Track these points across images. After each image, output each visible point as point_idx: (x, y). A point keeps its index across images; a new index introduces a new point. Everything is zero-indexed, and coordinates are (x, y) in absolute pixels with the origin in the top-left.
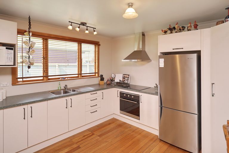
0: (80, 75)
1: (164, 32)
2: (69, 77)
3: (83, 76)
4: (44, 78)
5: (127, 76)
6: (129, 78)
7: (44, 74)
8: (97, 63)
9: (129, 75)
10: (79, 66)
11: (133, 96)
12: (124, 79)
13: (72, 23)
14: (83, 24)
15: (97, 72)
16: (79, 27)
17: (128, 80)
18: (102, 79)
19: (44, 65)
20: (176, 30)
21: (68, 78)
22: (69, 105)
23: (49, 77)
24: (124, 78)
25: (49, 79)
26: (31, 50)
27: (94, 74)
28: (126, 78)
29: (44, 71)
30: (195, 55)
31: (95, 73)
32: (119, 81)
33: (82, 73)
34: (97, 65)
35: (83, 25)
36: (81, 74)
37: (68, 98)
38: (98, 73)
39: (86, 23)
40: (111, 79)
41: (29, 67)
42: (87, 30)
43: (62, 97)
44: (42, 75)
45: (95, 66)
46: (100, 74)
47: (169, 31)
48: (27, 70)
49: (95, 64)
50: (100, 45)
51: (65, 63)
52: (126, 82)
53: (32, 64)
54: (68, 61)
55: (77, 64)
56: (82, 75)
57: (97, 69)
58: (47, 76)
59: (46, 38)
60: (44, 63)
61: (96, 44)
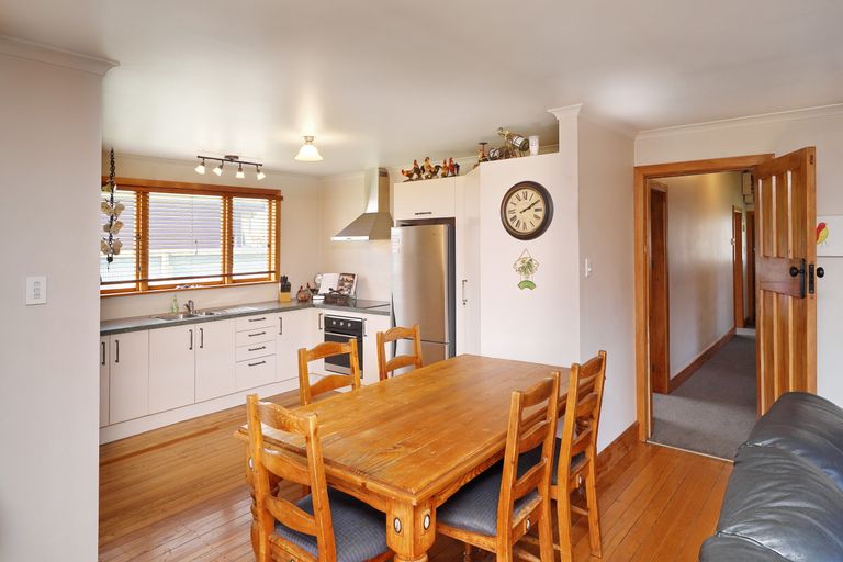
0: (228, 279)
1: (408, 175)
2: (199, 284)
3: (234, 282)
4: (138, 285)
5: (350, 278)
6: (352, 282)
7: (138, 276)
8: (273, 246)
9: (354, 276)
10: (224, 255)
11: (351, 322)
12: (342, 285)
13: (204, 158)
14: (231, 159)
15: (273, 269)
16: (221, 167)
17: (350, 287)
18: (286, 287)
19: (138, 254)
20: (426, 174)
21: (195, 284)
22: (197, 342)
23: (150, 284)
24: (341, 283)
25: (150, 288)
26: (114, 223)
27: (266, 275)
28: (346, 284)
29: (138, 268)
30: (443, 228)
31: (270, 272)
32: (328, 292)
33: (234, 272)
34: (273, 252)
35: (231, 161)
36: (230, 275)
37: (196, 327)
38: (277, 272)
39: (237, 157)
40: (312, 287)
41: (110, 260)
42: (240, 170)
43: (182, 323)
44: (134, 278)
45: (270, 254)
46: (282, 274)
47: (415, 176)
48: (106, 266)
49: (270, 251)
50: (281, 198)
51: (188, 248)
52: (346, 293)
53: (116, 252)
54: (196, 244)
55: (219, 251)
56: (234, 278)
57: (273, 262)
58: (145, 281)
59: (143, 189)
60: (138, 250)
61: (272, 195)
